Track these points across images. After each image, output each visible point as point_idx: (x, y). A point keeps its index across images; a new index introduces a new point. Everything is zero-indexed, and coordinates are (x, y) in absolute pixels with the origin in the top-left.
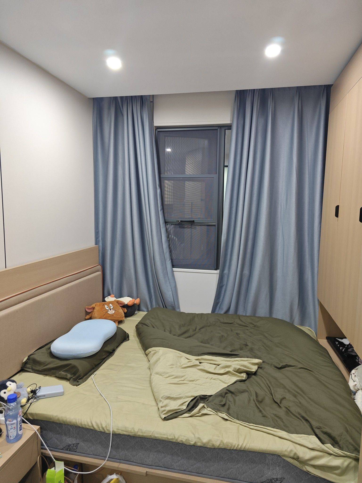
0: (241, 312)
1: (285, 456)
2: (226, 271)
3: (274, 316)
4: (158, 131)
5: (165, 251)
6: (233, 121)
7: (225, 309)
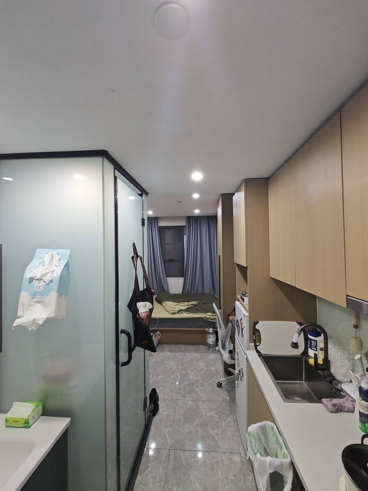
0: (192, 292)
1: (203, 318)
2: (186, 278)
3: (204, 292)
4: (160, 228)
5: (164, 271)
6: (186, 224)
7: (187, 292)
